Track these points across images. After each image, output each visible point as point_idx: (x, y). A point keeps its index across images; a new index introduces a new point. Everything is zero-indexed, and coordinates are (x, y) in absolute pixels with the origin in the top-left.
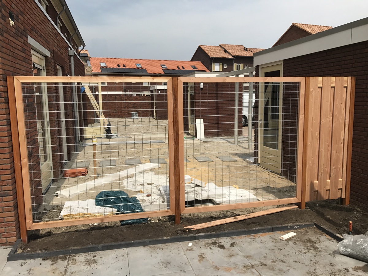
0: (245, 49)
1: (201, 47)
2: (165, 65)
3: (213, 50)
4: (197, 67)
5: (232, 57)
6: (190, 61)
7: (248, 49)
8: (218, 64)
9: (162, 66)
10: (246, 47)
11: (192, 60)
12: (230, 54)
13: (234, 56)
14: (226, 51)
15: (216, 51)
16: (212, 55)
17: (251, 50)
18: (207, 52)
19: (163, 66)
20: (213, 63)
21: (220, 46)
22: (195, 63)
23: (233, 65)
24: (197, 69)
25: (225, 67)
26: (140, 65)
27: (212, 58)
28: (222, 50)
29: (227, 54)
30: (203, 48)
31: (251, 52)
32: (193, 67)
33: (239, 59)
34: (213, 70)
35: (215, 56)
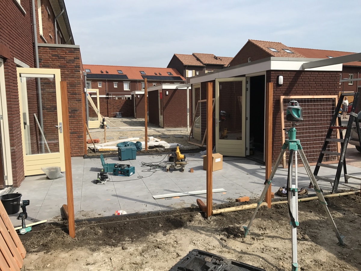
0: (215, 58)
1: (176, 55)
3: (187, 58)
4: (172, 73)
6: (166, 68)
7: (218, 58)
8: (191, 71)
10: (216, 56)
11: (168, 67)
12: (202, 62)
13: (205, 64)
14: (198, 59)
15: (189, 59)
16: (186, 62)
17: (221, 59)
18: (181, 60)
19: (142, 73)
20: (186, 70)
21: (193, 54)
22: (170, 70)
23: (204, 72)
24: (172, 75)
25: (197, 74)
26: (121, 72)
27: (186, 66)
28: (195, 59)
29: (199, 62)
30: (178, 56)
31: (220, 61)
32: (169, 74)
33: (210, 66)
34: (186, 77)
35: (188, 64)
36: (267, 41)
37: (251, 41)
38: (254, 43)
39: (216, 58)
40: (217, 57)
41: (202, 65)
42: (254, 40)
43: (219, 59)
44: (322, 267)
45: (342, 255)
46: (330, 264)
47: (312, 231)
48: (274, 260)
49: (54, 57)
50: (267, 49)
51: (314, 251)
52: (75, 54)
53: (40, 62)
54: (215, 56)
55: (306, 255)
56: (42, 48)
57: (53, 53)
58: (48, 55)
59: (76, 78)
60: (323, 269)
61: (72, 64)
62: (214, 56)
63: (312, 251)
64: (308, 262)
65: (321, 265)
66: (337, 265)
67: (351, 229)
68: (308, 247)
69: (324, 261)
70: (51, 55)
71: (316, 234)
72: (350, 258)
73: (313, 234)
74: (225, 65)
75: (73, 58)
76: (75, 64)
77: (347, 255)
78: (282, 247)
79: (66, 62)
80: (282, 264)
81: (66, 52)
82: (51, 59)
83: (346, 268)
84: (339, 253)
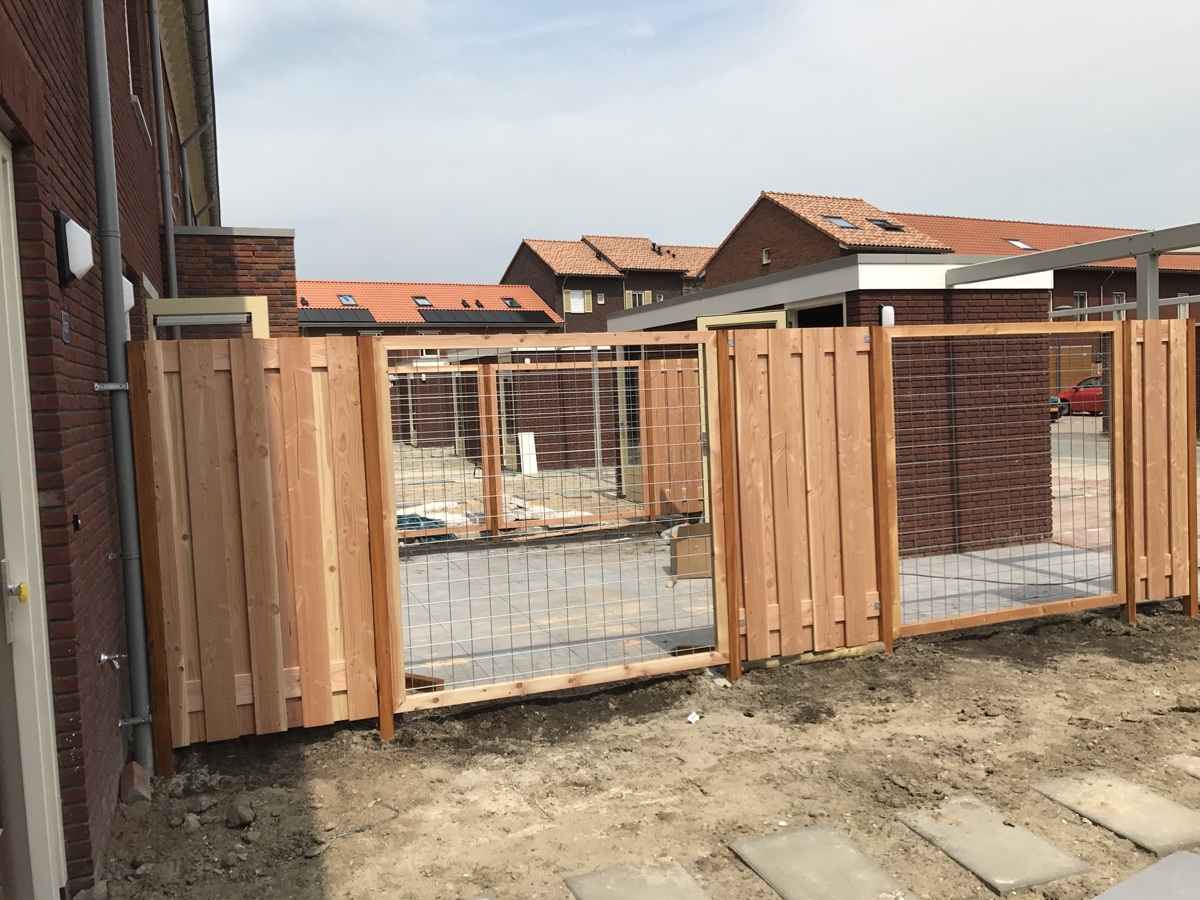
0: (653, 250)
1: (530, 244)
2: (424, 298)
3: (565, 252)
4: (519, 301)
5: (617, 273)
6: (497, 284)
7: (663, 250)
8: (580, 292)
9: (418, 300)
10: (658, 244)
11: (504, 281)
12: (612, 264)
13: (623, 271)
14: (600, 256)
15: (573, 254)
16: (561, 266)
17: (672, 253)
18: (547, 260)
19: (421, 302)
20: (564, 291)
21: (583, 240)
22: (513, 291)
23: (622, 295)
24: (520, 307)
25: (601, 302)
26: (350, 299)
27: (562, 277)
28: (591, 253)
29: (605, 264)
30: (534, 248)
31: (672, 259)
32: (508, 302)
33: (638, 278)
34: (565, 311)
35: (569, 272)
36: (817, 195)
37: (771, 196)
38: (778, 203)
39: (657, 250)
40: (659, 248)
41: (614, 272)
42: (778, 194)
43: (668, 252)
44: (1036, 765)
45: (1084, 741)
46: (1054, 759)
47: (1006, 698)
48: (922, 757)
49: (219, 266)
50: (819, 219)
51: (1013, 736)
52: (280, 254)
53: (179, 280)
54: (654, 245)
55: (995, 747)
56: (184, 240)
57: (218, 253)
58: (203, 260)
59: (284, 324)
60: (1039, 769)
61: (274, 285)
62: (651, 245)
63: (1010, 738)
64: (1002, 757)
65: (1036, 761)
66: (1070, 759)
67: (1102, 692)
68: (997, 730)
69: (1038, 753)
70: (210, 260)
71: (1014, 705)
72: (1103, 746)
73: (1009, 705)
74: (688, 271)
75: (276, 267)
76: (283, 285)
77: (1096, 741)
78: (933, 733)
79: (254, 279)
80: (941, 764)
81: (253, 251)
82: (210, 272)
83: (1092, 765)
84: (1075, 737)
